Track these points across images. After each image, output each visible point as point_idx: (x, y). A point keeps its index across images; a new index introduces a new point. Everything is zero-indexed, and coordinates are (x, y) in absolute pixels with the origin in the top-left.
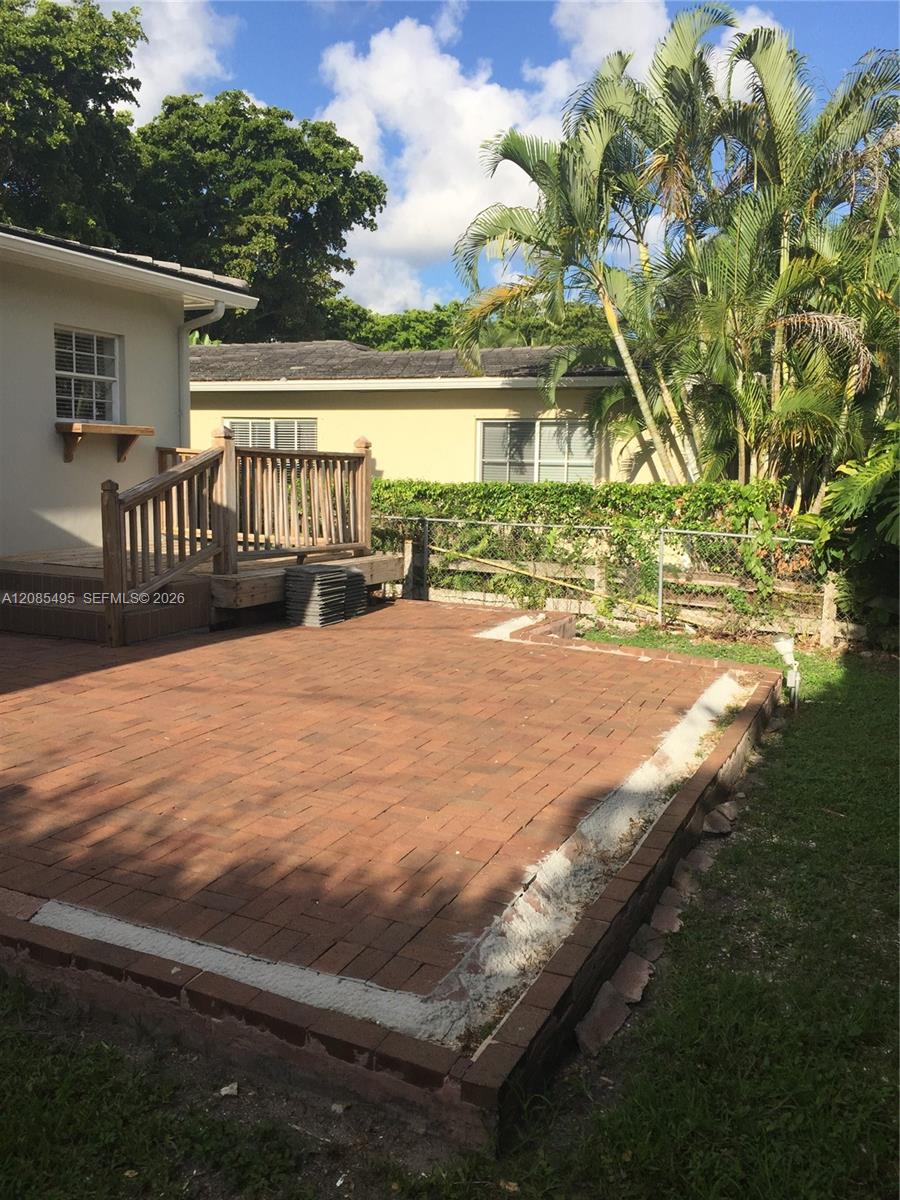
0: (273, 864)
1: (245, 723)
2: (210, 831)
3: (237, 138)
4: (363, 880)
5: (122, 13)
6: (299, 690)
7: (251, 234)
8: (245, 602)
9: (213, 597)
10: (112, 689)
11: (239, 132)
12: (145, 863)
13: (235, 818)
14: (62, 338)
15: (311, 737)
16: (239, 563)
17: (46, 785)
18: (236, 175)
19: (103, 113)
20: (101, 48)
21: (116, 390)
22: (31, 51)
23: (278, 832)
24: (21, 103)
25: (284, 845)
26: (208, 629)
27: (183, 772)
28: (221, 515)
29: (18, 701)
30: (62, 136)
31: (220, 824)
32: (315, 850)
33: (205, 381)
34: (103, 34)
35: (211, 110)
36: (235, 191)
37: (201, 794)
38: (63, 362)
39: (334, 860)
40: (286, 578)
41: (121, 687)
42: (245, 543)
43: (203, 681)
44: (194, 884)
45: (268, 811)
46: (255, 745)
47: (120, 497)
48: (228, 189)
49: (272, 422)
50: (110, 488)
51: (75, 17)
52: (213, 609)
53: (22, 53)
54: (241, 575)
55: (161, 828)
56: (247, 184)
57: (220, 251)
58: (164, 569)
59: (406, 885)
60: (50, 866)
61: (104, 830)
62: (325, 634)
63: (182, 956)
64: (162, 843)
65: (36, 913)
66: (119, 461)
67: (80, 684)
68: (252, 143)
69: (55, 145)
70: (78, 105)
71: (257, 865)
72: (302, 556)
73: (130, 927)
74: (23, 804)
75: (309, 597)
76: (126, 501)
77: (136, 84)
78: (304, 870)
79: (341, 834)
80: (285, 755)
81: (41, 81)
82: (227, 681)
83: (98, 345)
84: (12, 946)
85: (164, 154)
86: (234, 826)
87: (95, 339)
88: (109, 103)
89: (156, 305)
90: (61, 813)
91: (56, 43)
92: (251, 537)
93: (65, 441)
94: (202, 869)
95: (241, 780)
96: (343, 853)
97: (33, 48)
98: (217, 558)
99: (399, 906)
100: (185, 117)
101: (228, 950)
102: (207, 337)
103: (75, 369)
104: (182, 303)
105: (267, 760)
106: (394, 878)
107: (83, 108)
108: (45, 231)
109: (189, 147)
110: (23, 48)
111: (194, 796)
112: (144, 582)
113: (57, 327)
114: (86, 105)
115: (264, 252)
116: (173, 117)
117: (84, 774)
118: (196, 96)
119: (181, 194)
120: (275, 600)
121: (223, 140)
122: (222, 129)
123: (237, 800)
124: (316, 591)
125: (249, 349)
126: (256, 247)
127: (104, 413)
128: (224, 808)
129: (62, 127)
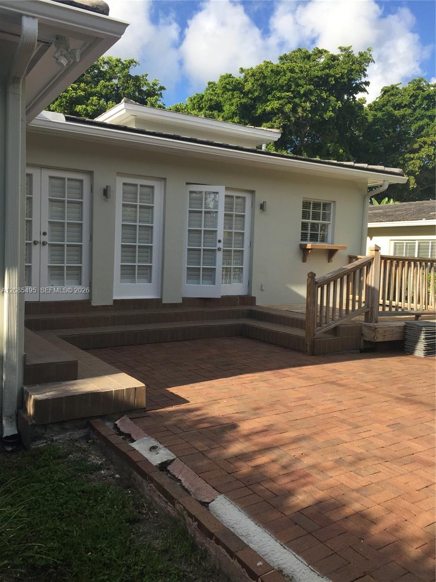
0: (344, 505)
1: (358, 409)
2: (316, 473)
3: (417, 101)
4: (397, 534)
5: (363, 52)
6: (398, 395)
7: (421, 147)
8: (380, 339)
9: (362, 334)
10: (299, 378)
11: (419, 98)
12: (275, 485)
13: (332, 469)
14: (306, 205)
15: (395, 426)
16: (379, 317)
17: (245, 427)
18: (416, 119)
19: (351, 100)
20: (352, 70)
21: (330, 227)
22: (320, 78)
23: (355, 485)
24: (314, 101)
25: (355, 495)
26: (359, 351)
27: (316, 434)
28: (370, 291)
29: (253, 378)
30: (331, 113)
31: (323, 471)
32: (372, 504)
33: (382, 222)
34: (354, 63)
35: (405, 89)
36: (414, 127)
37: (320, 448)
38: (305, 215)
39: (383, 514)
40: (405, 327)
41: (302, 378)
42: (384, 305)
43: (346, 381)
44: (294, 506)
45: (353, 468)
46: (360, 424)
47: (316, 281)
48: (410, 126)
49: (417, 242)
50: (312, 276)
51: (341, 58)
52: (362, 340)
53: (316, 79)
54: (379, 323)
55: (291, 464)
56: (421, 123)
57: (404, 157)
58: (337, 318)
59: (426, 546)
60: (229, 474)
61: (261, 460)
62: (425, 362)
63: (273, 553)
64: (288, 475)
65: (214, 500)
66: (329, 262)
67: (284, 373)
68: (425, 102)
69: (328, 118)
70: (339, 98)
71: (334, 504)
72: (418, 316)
73: (253, 523)
74: (232, 434)
75: (418, 339)
76: (319, 282)
77: (367, 84)
78: (361, 516)
79: (393, 496)
80: (375, 434)
81: (324, 90)
82: (358, 382)
83: (323, 206)
84: (191, 518)
85: (379, 114)
86: (330, 474)
87: (322, 204)
88: (354, 95)
89: (352, 185)
90: (247, 444)
91: (332, 72)
92: (387, 302)
93: (304, 252)
94: (302, 498)
95: (345, 445)
96: (390, 511)
97: (321, 76)
98: (367, 314)
99: (416, 561)
100: (392, 95)
101: (299, 557)
102: (392, 200)
103: (311, 219)
104: (367, 183)
105: (364, 435)
106: (419, 539)
107: (342, 100)
108: (320, 157)
109: (391, 109)
110: (317, 77)
111: (315, 449)
112: (326, 323)
113: (304, 199)
114: (343, 98)
115: (428, 156)
116: (385, 96)
117: (266, 423)
118: (398, 84)
119: (386, 132)
120: (398, 339)
121: (411, 103)
122: (411, 97)
123: (338, 457)
124: (423, 336)
125: (410, 205)
126: (423, 153)
127: (323, 240)
128: (328, 461)
129: (331, 109)
